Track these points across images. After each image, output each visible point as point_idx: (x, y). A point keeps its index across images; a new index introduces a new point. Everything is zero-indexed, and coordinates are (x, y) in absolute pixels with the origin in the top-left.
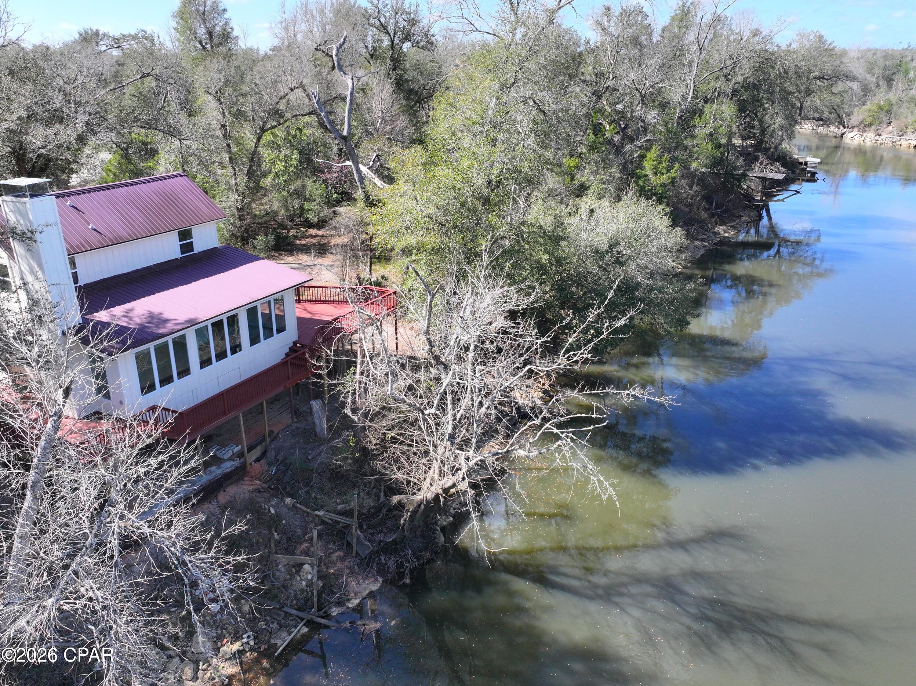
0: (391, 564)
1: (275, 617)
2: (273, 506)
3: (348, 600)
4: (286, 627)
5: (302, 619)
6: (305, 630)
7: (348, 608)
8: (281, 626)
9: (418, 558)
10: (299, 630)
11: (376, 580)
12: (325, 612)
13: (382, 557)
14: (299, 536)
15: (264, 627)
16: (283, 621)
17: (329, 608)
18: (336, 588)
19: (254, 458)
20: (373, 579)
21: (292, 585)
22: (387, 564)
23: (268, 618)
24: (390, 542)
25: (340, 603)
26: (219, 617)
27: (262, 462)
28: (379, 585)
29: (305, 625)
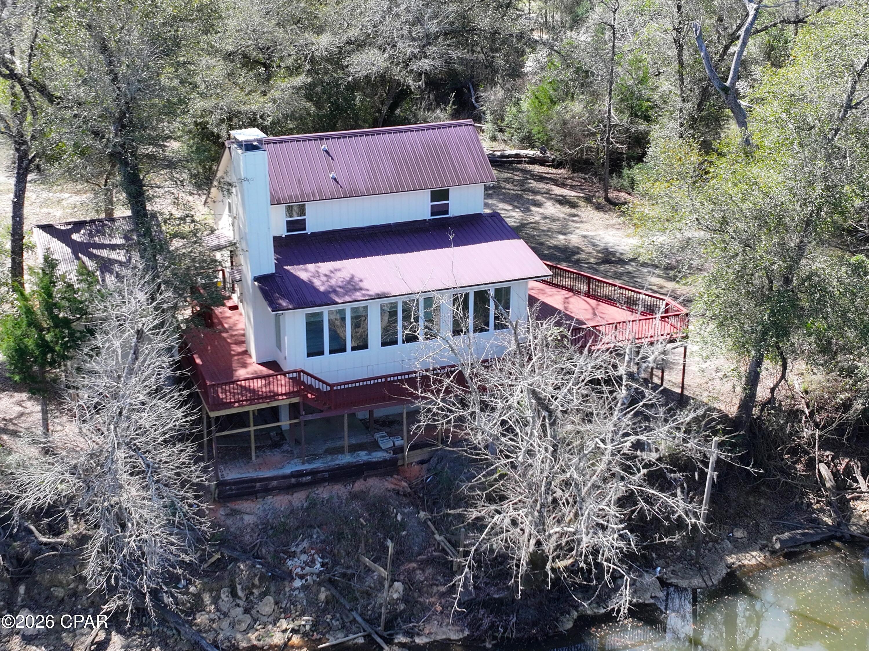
0: (486, 622)
1: (344, 617)
2: (403, 514)
3: (419, 635)
4: (347, 630)
5: (364, 631)
6: (361, 641)
7: (414, 641)
8: (343, 627)
9: (518, 631)
10: (355, 638)
11: (462, 631)
12: (392, 635)
13: (482, 612)
14: (412, 554)
15: (328, 620)
16: (348, 624)
17: (397, 634)
18: (415, 618)
19: (417, 459)
20: (459, 628)
21: (376, 596)
22: (481, 620)
23: (338, 615)
24: (494, 598)
25: (409, 634)
26: (296, 592)
27: (425, 466)
28: (461, 636)
29: (364, 636)
